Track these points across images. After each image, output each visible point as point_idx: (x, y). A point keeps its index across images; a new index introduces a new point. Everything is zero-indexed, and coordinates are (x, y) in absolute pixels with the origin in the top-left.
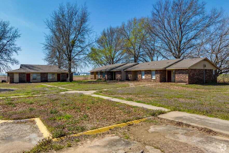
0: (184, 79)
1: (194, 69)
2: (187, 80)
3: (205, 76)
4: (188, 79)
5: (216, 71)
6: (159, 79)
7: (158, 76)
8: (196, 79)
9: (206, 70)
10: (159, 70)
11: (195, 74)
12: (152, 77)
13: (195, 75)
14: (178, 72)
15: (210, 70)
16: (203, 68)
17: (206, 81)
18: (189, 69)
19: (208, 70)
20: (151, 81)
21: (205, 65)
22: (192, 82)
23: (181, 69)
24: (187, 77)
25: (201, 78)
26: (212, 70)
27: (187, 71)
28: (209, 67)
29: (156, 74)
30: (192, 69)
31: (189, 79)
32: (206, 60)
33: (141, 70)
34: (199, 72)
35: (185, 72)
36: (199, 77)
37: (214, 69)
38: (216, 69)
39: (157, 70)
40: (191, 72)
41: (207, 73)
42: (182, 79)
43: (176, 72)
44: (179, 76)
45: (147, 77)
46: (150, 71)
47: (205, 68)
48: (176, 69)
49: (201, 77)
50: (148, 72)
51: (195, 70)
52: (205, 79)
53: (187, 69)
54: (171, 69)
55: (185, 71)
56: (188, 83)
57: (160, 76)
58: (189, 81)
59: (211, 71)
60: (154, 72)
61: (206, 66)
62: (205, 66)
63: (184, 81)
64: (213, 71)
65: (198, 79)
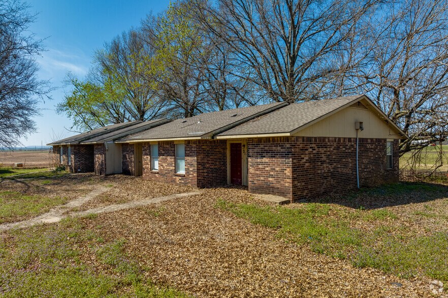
0: (277, 178)
1: (320, 138)
2: (288, 183)
3: (361, 163)
4: (290, 180)
5: (395, 143)
6: (195, 175)
7: (192, 165)
8: (325, 178)
9: (363, 141)
10: (195, 142)
11: (324, 158)
12: (177, 168)
13: (323, 162)
14: (256, 150)
15: (379, 140)
16: (352, 135)
17: (366, 179)
18: (298, 138)
19: (369, 141)
20: (174, 181)
21: (361, 123)
22: (311, 191)
23: (268, 139)
24: (288, 172)
25: (345, 171)
26: (385, 140)
27: (288, 146)
28: (373, 130)
29: (187, 155)
30: (309, 139)
31: (294, 179)
32: (363, 104)
33: (148, 142)
34: (338, 148)
35: (279, 148)
36: (339, 170)
37: (390, 137)
38: (395, 137)
39: (189, 141)
40: (304, 150)
41: (367, 150)
42: (270, 179)
43: (250, 151)
44: (260, 166)
45: (164, 164)
46: (172, 144)
47: (361, 135)
48: (249, 139)
49: (346, 166)
50: (168, 148)
51: (321, 142)
52: (361, 172)
53: (287, 138)
54: (240, 139)
55: (282, 147)
56: (290, 197)
57: (198, 163)
58: (294, 186)
59: (381, 142)
60: (181, 150)
61: (364, 126)
62: (360, 126)
63: (278, 186)
64: (388, 144)
65: (333, 175)
